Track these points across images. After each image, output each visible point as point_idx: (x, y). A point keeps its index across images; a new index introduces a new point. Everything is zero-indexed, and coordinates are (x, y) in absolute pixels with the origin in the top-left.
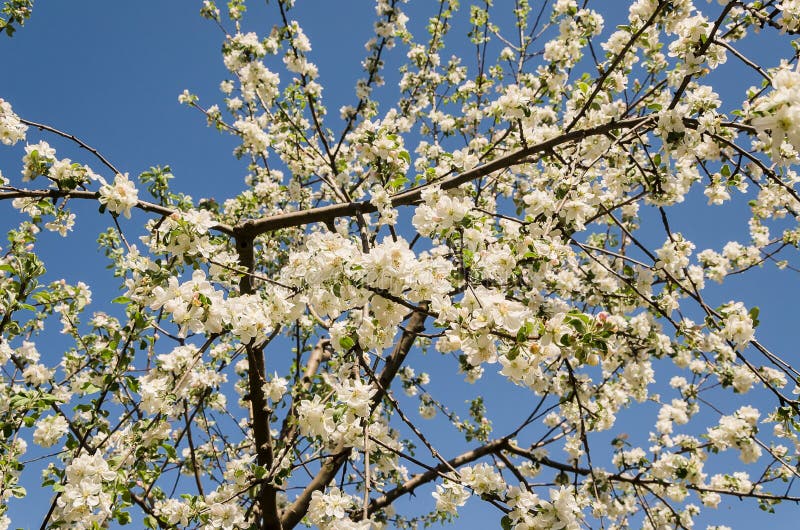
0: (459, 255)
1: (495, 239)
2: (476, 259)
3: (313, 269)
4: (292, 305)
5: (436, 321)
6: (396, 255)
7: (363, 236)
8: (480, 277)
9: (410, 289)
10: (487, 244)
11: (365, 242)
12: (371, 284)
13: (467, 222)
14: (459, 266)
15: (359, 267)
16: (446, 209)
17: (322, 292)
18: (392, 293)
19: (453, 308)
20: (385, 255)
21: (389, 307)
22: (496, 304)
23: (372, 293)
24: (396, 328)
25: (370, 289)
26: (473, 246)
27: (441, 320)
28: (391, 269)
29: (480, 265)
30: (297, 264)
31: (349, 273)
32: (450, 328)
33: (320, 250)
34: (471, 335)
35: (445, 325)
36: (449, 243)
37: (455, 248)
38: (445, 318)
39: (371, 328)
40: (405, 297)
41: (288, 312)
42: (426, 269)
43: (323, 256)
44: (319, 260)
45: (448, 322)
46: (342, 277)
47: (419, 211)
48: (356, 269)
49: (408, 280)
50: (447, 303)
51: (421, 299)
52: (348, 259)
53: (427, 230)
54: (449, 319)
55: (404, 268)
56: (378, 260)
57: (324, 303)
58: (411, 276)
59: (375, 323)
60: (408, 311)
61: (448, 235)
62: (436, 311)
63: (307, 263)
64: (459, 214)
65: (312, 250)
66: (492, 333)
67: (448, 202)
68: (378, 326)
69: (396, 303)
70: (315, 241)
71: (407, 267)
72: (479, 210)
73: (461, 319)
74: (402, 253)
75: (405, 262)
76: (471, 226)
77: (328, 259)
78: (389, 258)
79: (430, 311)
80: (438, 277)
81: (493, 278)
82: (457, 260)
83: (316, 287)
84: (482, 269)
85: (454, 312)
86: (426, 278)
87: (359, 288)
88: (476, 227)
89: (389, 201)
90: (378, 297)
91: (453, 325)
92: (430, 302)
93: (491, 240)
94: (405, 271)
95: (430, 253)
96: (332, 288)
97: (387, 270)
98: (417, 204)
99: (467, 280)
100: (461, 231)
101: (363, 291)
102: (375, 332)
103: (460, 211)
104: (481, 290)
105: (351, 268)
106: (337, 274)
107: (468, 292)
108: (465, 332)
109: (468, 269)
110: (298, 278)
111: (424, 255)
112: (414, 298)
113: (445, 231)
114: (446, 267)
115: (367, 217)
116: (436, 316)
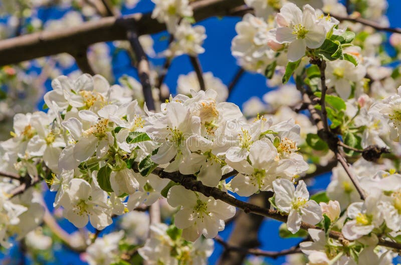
0: (318, 106)
1: (387, 71)
2: (350, 110)
3: (58, 143)
4: (22, 209)
5: (284, 226)
6: (208, 113)
7: (143, 78)
8: (358, 146)
9: (235, 173)
10: (371, 82)
11: (146, 89)
12: (165, 166)
13: (331, 48)
14: (321, 125)
15: (143, 137)
16: (292, 26)
17: (77, 183)
18: (205, 181)
19: (312, 203)
20: (189, 113)
21: (200, 206)
22: (388, 194)
23: (167, 181)
24: (210, 242)
25: (162, 174)
26: (344, 88)
27: (293, 225)
28: (201, 138)
29: (359, 121)
30: (28, 135)
31: (125, 148)
32: (309, 239)
33: (69, 108)
34: (345, 249)
35: (300, 233)
36: (301, 85)
37: (311, 94)
38: (299, 221)
39: (166, 244)
40: (227, 186)
41: (15, 221)
42: (261, 136)
43: (76, 119)
44: (71, 126)
45: (305, 227)
46: (113, 155)
47: (244, 30)
48: (136, 141)
49: (232, 156)
50: (302, 196)
51: (256, 190)
52: (122, 124)
53: (260, 62)
54: (307, 223)
55: (223, 135)
56: (176, 123)
57: (83, 201)
58: (238, 149)
59: (173, 234)
60: (232, 209)
61: (298, 71)
62: (283, 209)
63: (47, 132)
64: (317, 35)
65: (54, 108)
66: (382, 243)
67: (295, 13)
68: (179, 241)
69: (210, 199)
70: (59, 92)
71: (228, 132)
72: (354, 21)
73: (327, 222)
74: (218, 109)
75: (225, 125)
76: (339, 55)
77: (86, 125)
78: (196, 118)
79: (272, 210)
80: (283, 150)
81: (381, 144)
82: (316, 116)
83: (66, 175)
84: (362, 129)
85: (313, 209)
86: (263, 153)
87: (144, 173)
88: (347, 57)
89: (188, 12)
90: (178, 188)
91: (314, 233)
92: (271, 194)
93: (378, 73)
94: (225, 140)
95: (264, 103)
96: (94, 176)
97: (194, 139)
98: (240, 15)
99: (336, 151)
100: (321, 65)
101: (152, 179)
102: (173, 252)
103: (317, 29)
104: (361, 169)
105: (129, 140)
106: (104, 151)
107: (338, 171)
108: (335, 244)
109: (337, 130)
110: (30, 160)
111: (254, 106)
112: (243, 188)
113: (292, 66)
114: (298, 130)
115: (146, 42)
116: (284, 217)
